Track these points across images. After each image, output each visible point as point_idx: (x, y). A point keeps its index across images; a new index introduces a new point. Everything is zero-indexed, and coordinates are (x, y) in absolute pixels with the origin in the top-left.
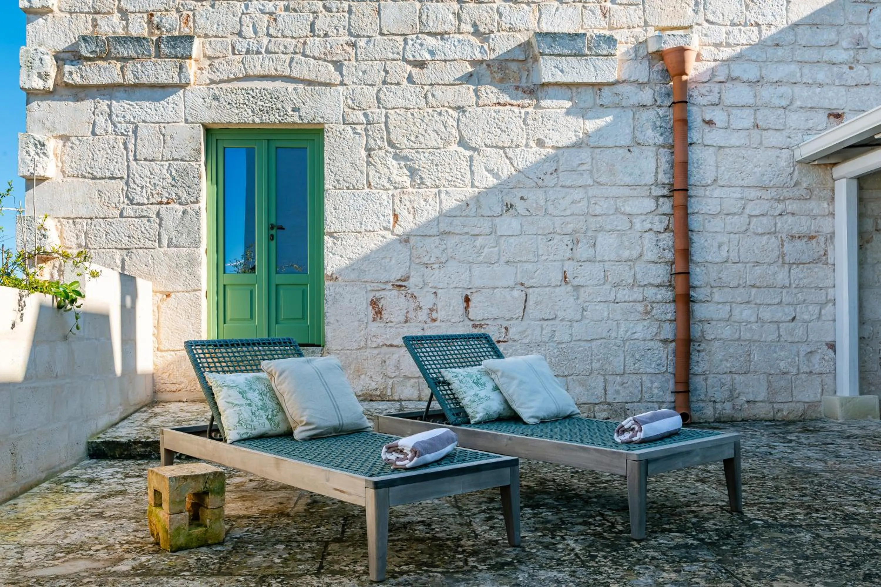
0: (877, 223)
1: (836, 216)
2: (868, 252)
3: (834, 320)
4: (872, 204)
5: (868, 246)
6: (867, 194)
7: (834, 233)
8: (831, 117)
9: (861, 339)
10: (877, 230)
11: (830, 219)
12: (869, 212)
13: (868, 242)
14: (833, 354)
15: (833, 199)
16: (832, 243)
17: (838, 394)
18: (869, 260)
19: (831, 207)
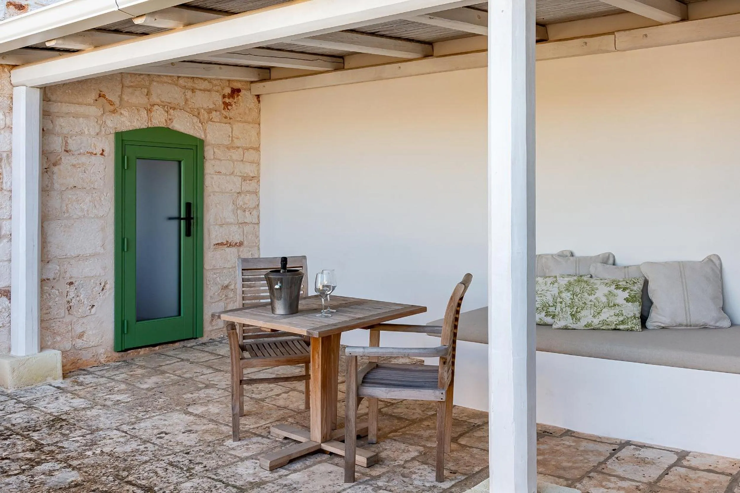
0: (66, 142)
1: (14, 130)
2: (55, 177)
3: (10, 260)
4: (61, 120)
5: (55, 169)
6: (55, 108)
7: (11, 151)
8: (11, 7)
9: (43, 281)
10: (67, 151)
11: (7, 134)
12: (57, 128)
13: (55, 165)
14: (7, 302)
15: (11, 108)
16: (10, 163)
17: (13, 353)
18: (56, 186)
19: (8, 119)
